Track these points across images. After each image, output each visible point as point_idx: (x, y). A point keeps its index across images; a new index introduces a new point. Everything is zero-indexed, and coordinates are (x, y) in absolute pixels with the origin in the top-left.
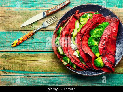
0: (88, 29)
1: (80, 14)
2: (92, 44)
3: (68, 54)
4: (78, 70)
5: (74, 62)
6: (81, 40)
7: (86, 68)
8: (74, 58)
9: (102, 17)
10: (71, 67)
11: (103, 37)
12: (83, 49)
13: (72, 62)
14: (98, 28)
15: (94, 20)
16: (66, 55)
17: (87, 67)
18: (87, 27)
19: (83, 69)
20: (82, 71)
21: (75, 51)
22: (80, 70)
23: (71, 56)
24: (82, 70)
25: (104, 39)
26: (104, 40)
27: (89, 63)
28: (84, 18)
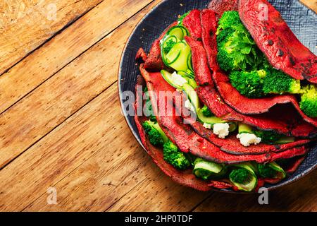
0: (211, 60)
1: (154, 49)
2: (254, 80)
3: (232, 157)
4: (293, 170)
5: (265, 158)
6: (221, 98)
7: (301, 146)
8: (254, 150)
9: (204, 13)
10: (271, 181)
11: (260, 39)
12: (251, 112)
13: (262, 163)
14: (224, 39)
15: (196, 32)
16: (230, 162)
17: (303, 142)
18: (202, 56)
19: (300, 157)
20: (301, 164)
21: (238, 136)
22: (296, 165)
23: (245, 155)
24: (300, 161)
25: (266, 43)
26: (270, 45)
27: (294, 127)
28: (172, 50)
